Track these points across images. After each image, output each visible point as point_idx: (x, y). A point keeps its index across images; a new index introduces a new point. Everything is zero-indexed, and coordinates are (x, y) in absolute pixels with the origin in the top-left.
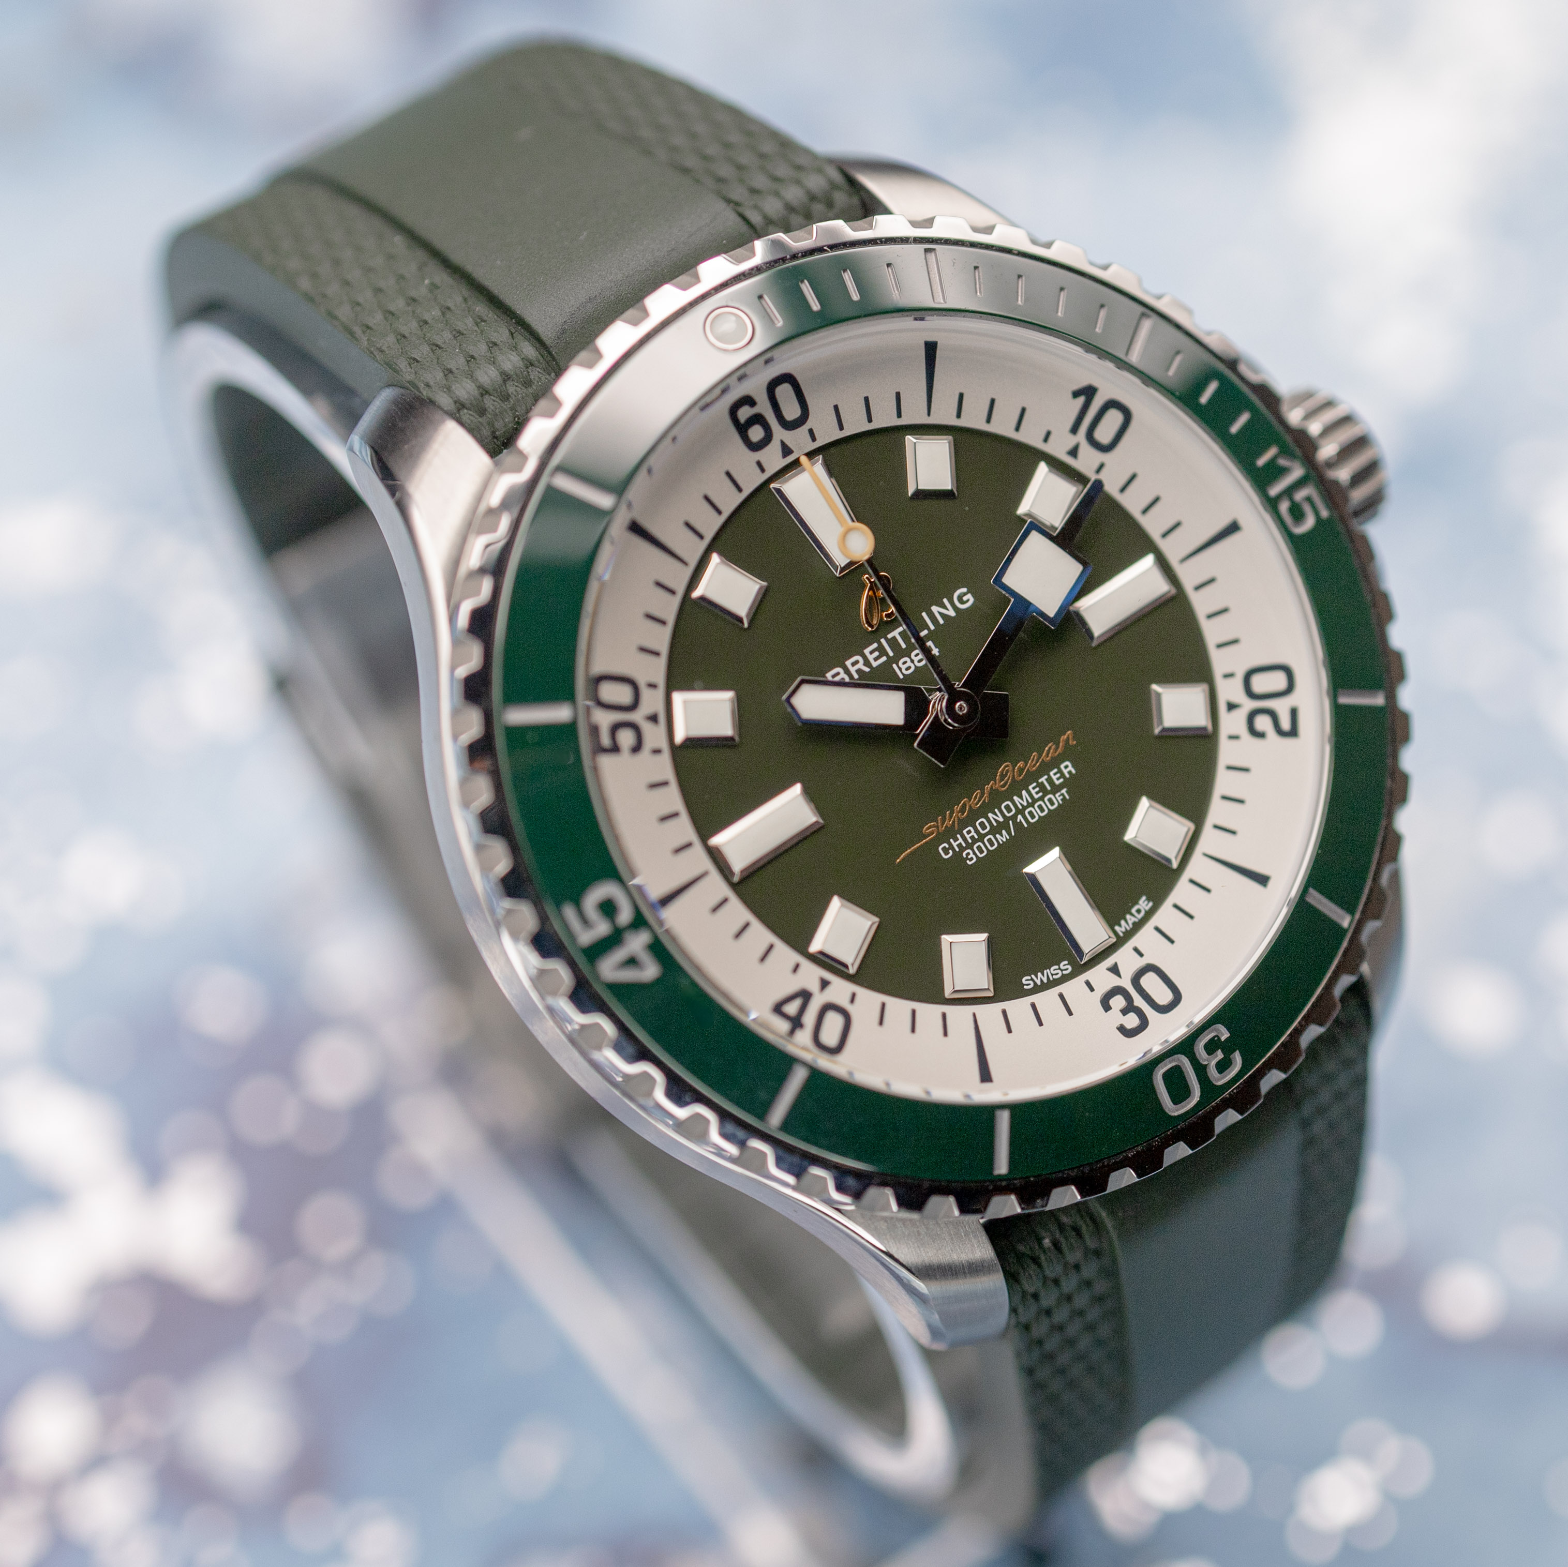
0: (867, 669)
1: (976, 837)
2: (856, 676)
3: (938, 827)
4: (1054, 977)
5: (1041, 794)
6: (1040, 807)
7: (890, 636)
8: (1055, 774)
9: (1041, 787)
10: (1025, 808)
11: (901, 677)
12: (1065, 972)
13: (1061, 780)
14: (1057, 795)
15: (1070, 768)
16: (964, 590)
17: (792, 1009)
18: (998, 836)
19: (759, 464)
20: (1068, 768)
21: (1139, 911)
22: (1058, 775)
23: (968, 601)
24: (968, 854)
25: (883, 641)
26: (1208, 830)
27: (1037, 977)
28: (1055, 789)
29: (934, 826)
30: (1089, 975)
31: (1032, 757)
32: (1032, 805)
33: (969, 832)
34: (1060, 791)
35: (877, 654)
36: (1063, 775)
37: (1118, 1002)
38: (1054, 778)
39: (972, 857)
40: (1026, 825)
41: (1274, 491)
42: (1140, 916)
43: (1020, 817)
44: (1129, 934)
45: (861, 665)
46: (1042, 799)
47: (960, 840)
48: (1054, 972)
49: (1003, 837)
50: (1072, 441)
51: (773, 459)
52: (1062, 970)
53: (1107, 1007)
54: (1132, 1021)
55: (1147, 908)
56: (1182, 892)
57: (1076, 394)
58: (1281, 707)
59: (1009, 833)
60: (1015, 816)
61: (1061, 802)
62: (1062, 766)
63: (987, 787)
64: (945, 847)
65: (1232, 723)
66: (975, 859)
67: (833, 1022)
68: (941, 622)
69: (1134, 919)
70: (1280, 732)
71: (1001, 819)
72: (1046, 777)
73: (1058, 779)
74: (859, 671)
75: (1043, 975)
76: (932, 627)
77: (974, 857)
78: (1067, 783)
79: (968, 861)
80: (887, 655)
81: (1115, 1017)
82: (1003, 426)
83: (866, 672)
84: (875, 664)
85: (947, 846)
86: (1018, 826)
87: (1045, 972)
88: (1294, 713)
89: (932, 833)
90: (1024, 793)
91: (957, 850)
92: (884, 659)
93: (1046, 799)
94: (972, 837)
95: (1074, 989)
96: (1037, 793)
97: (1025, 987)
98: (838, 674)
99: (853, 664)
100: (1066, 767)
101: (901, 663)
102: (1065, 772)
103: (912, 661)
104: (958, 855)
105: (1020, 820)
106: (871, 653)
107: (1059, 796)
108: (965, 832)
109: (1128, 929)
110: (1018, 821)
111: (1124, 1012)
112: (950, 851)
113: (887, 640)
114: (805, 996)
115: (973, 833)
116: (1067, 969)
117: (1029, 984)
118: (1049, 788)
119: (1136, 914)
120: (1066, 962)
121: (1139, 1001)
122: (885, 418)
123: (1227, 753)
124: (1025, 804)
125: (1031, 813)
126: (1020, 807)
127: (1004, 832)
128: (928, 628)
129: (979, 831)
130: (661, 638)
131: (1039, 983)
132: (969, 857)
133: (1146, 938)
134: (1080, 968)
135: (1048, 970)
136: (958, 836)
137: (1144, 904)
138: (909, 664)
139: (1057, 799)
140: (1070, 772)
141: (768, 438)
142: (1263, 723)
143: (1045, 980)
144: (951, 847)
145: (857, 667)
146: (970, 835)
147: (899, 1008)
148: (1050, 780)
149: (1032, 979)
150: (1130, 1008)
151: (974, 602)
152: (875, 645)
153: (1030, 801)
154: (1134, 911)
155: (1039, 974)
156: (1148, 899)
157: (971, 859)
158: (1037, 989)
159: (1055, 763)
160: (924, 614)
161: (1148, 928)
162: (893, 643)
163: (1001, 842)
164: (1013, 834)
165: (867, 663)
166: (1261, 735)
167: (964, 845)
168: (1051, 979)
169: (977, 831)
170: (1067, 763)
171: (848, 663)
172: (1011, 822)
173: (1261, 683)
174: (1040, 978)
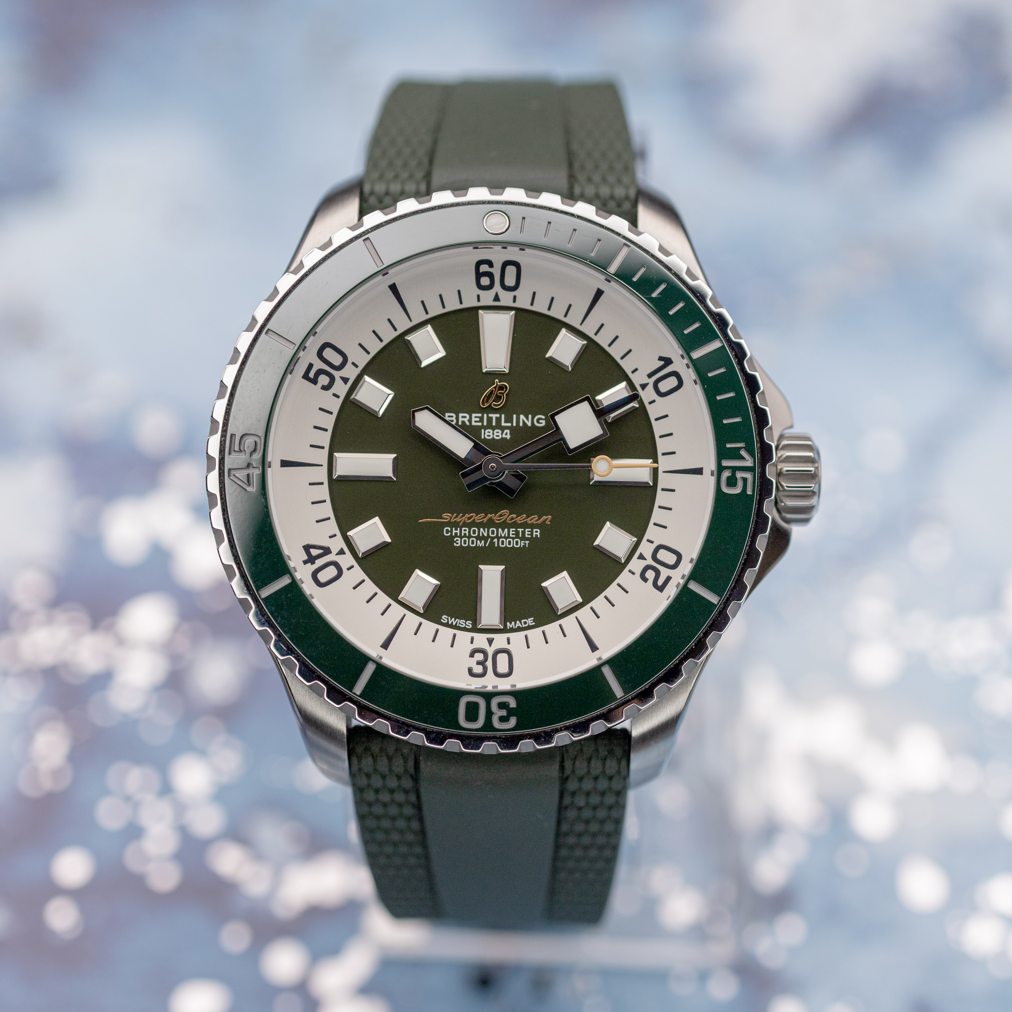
0: (468, 423)
1: (467, 535)
2: (460, 423)
3: (451, 518)
4: (460, 625)
5: (514, 536)
6: (510, 542)
7: (490, 415)
8: (528, 531)
9: (517, 533)
10: (501, 537)
11: (483, 437)
12: (467, 626)
13: (530, 536)
14: (522, 542)
15: (538, 534)
16: (543, 417)
17: (314, 552)
18: (478, 541)
19: (478, 296)
20: (537, 533)
21: (525, 623)
22: (530, 533)
23: (541, 423)
24: (458, 540)
25: (485, 415)
26: (587, 608)
27: (451, 619)
28: (523, 538)
29: (449, 516)
30: (476, 635)
31: (522, 516)
32: (506, 538)
33: (465, 530)
34: (525, 541)
35: (478, 419)
36: (532, 534)
37: (479, 657)
38: (527, 533)
39: (458, 542)
40: (496, 546)
41: (725, 463)
42: (524, 626)
43: (496, 540)
44: (512, 630)
45: (466, 420)
46: (513, 538)
47: (458, 531)
48: (461, 623)
49: (481, 544)
50: (646, 380)
51: (487, 298)
52: (466, 625)
53: (472, 655)
54: (478, 669)
55: (530, 624)
56: (552, 629)
57: (661, 359)
58: (665, 573)
59: (485, 543)
60: (494, 538)
61: (522, 546)
62: (534, 530)
63: (489, 516)
64: (448, 529)
65: (636, 565)
66: (459, 545)
67: (331, 572)
68: (521, 424)
69: (520, 625)
70: (655, 584)
71: (486, 535)
72: (523, 530)
73: (528, 535)
74: (463, 422)
75: (455, 621)
76: (514, 424)
77: (459, 543)
78: (531, 539)
79: (455, 544)
80: (483, 423)
81: (472, 663)
82: (616, 352)
83: (466, 424)
84: (473, 424)
85: (450, 530)
86: (492, 543)
87: (457, 620)
88: (669, 579)
89: (446, 519)
90: (506, 530)
91: (454, 535)
92: (480, 424)
93: (515, 540)
94: (465, 534)
95: (463, 637)
96: (513, 534)
97: (442, 620)
98: (452, 417)
99: (463, 417)
100: (536, 532)
101: (487, 431)
102: (534, 534)
103: (493, 434)
104: (452, 537)
105: (495, 542)
106: (476, 417)
107: (523, 543)
108: (463, 529)
109: (514, 627)
110: (494, 541)
111: (478, 663)
112: (450, 533)
113: (488, 417)
114: (327, 551)
115: (467, 532)
116: (469, 626)
117: (445, 620)
118: (520, 536)
119: (523, 624)
120: (471, 622)
121: (489, 663)
122: (557, 313)
123: (624, 578)
124: (503, 535)
125: (503, 542)
126: (499, 535)
127: (483, 542)
128: (512, 424)
129: (470, 533)
130: (375, 347)
131: (450, 623)
132: (457, 542)
133: (517, 638)
134: (475, 629)
135: (459, 620)
136: (459, 529)
137: (530, 621)
138: (491, 434)
139: (521, 544)
140: (536, 535)
141: (491, 286)
142: (650, 575)
143: (454, 624)
144: (451, 531)
145: (463, 419)
146: (465, 532)
147: (370, 587)
148: (523, 533)
149: (448, 619)
150: (481, 663)
151: (544, 426)
152: (480, 415)
153: (507, 536)
154: (523, 621)
155: (453, 619)
156: (534, 621)
157: (458, 544)
158: (447, 625)
159: (532, 526)
160: (515, 416)
161: (522, 634)
162: (490, 420)
163: (478, 545)
164: (487, 545)
165: (470, 421)
166: (645, 580)
167: (458, 535)
168: (458, 625)
169: (469, 532)
170: (538, 530)
171: (461, 415)
172: (490, 539)
173: (663, 555)
174: (453, 621)
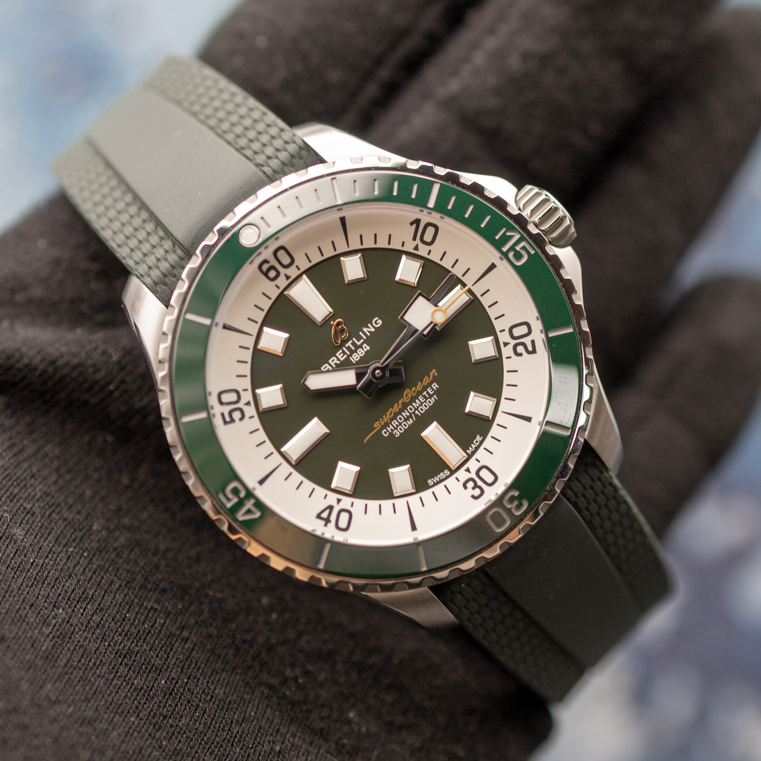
0: (339, 362)
2: (334, 366)
3: (380, 424)
4: (442, 477)
6: (425, 406)
7: (347, 346)
8: (430, 390)
10: (418, 407)
11: (354, 362)
12: (447, 475)
13: (433, 392)
14: (432, 399)
15: (436, 386)
16: (377, 318)
17: (325, 515)
19: (276, 286)
20: (435, 386)
21: (477, 442)
22: (431, 390)
23: (379, 323)
25: (344, 348)
26: (503, 401)
28: (431, 396)
30: (457, 475)
32: (421, 405)
35: (342, 354)
36: (433, 389)
37: (470, 484)
39: (397, 433)
41: (505, 249)
42: (478, 444)
43: (417, 412)
44: (473, 453)
45: (336, 361)
46: (425, 402)
47: (391, 427)
48: (442, 475)
49: (411, 422)
50: (414, 244)
51: (282, 282)
52: (445, 474)
53: (465, 487)
54: (477, 492)
55: (480, 440)
56: (495, 431)
57: (412, 224)
58: (527, 341)
62: (433, 386)
63: (400, 402)
65: (507, 351)
66: (399, 434)
67: (344, 517)
68: (369, 334)
69: (475, 446)
70: (528, 352)
71: (408, 414)
72: (426, 392)
73: (431, 392)
74: (335, 364)
76: (365, 338)
78: (436, 392)
80: (346, 354)
81: (470, 491)
82: (382, 243)
84: (342, 359)
86: (416, 416)
87: (438, 476)
88: (533, 342)
89: (378, 426)
90: (417, 401)
92: (346, 356)
93: (427, 401)
94: (396, 425)
95: (451, 482)
96: (423, 400)
97: (430, 484)
99: (332, 361)
100: (434, 386)
101: (353, 356)
102: (434, 388)
103: (358, 354)
104: (391, 434)
106: (340, 354)
108: (393, 423)
109: (473, 450)
111: (473, 488)
113: (346, 348)
114: (331, 508)
115: (397, 423)
116: (447, 473)
118: (428, 396)
119: (476, 443)
120: (447, 470)
121: (479, 483)
122: (329, 253)
123: (507, 365)
124: (418, 405)
125: (421, 409)
126: (416, 407)
127: (410, 420)
128: (363, 339)
130: (246, 369)
131: (435, 481)
133: (481, 454)
134: (453, 472)
137: (479, 438)
138: (357, 356)
139: (432, 400)
140: (436, 388)
141: (278, 274)
142: (520, 349)
143: (438, 480)
144: (388, 431)
145: (334, 362)
147: (373, 504)
148: (428, 393)
149: (432, 481)
150: (476, 486)
151: (382, 323)
152: (341, 351)
153: (420, 404)
154: (474, 442)
155: (435, 478)
156: (480, 436)
157: (397, 434)
158: (435, 484)
159: (429, 385)
160: (361, 333)
161: (481, 449)
162: (349, 348)
164: (415, 419)
165: (338, 359)
166: (521, 355)
168: (441, 479)
169: (398, 421)
170: (435, 384)
171: (330, 361)
173: (517, 332)
174: (436, 479)
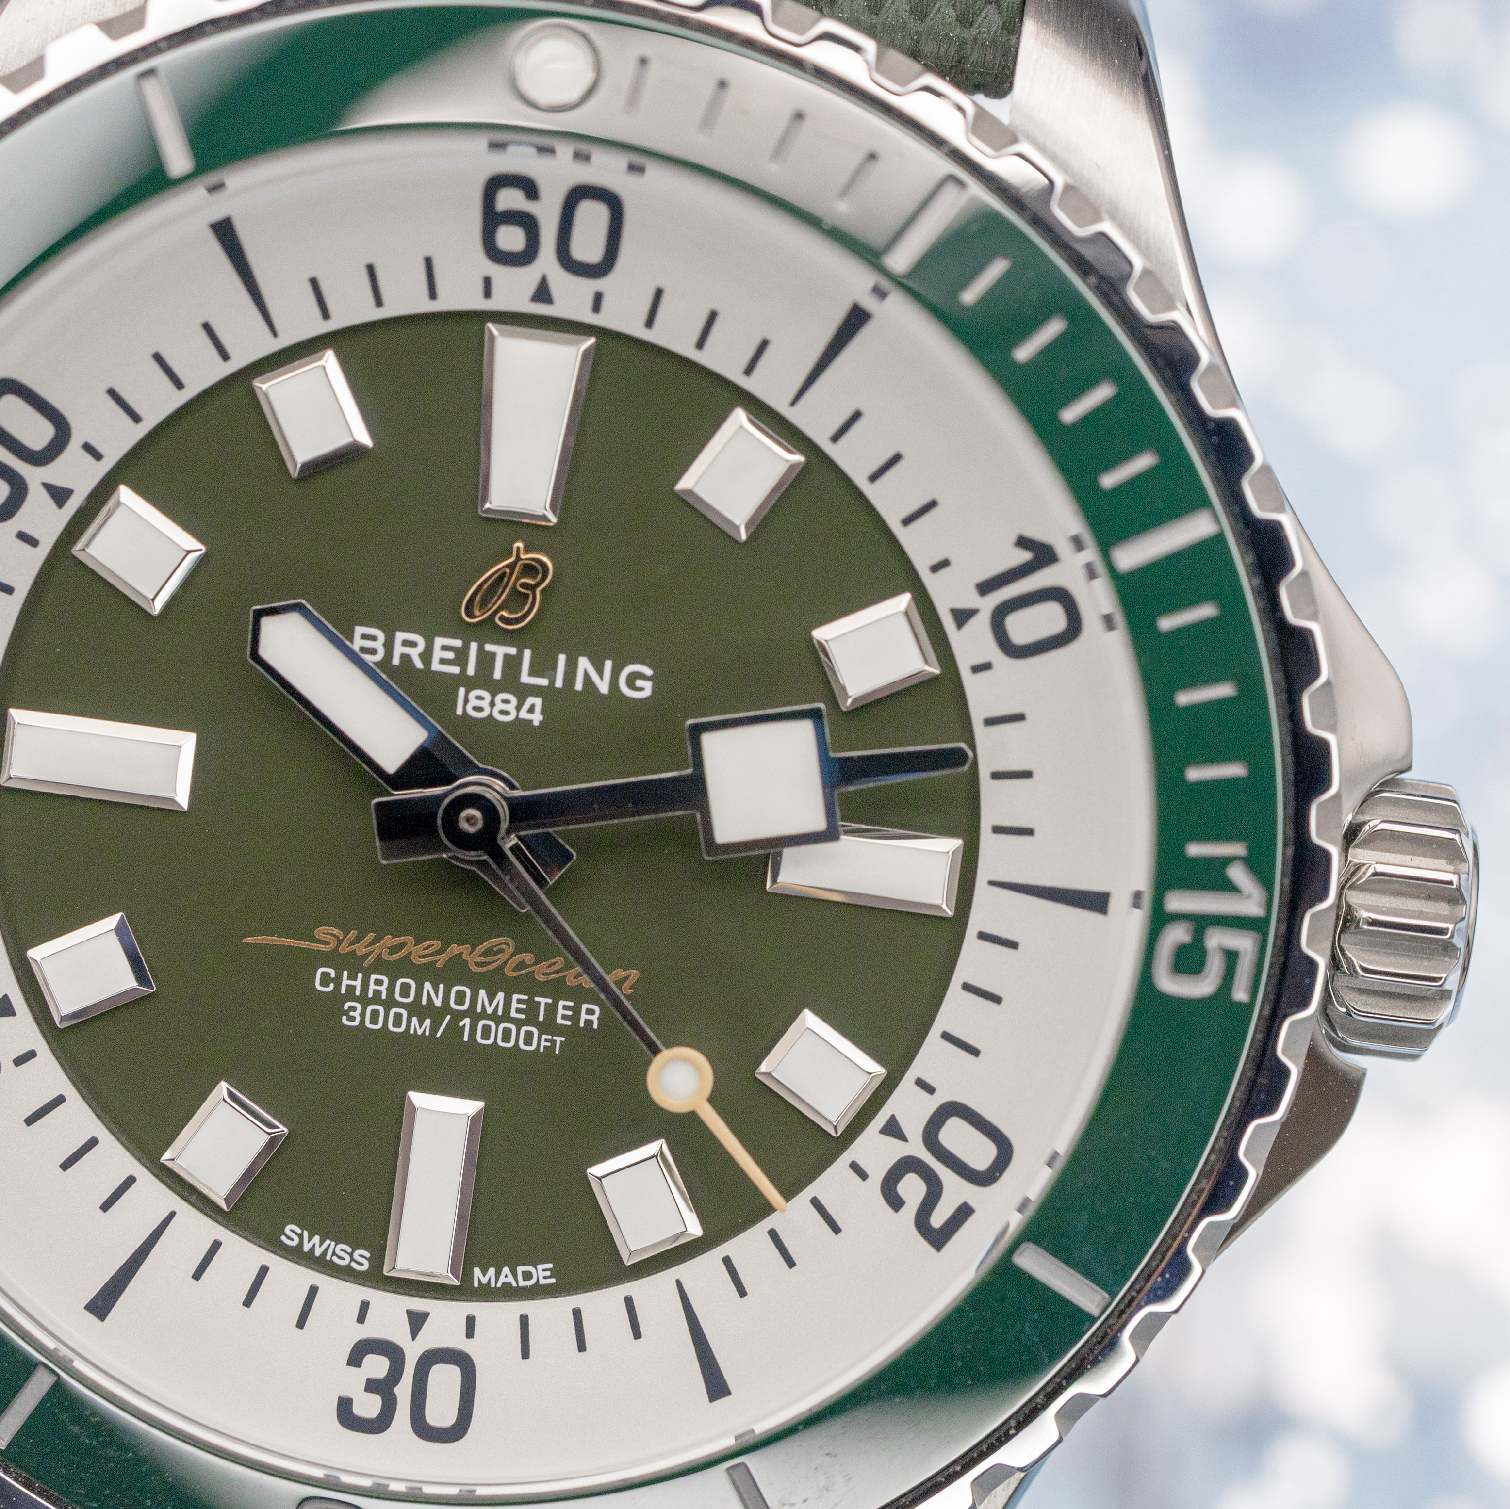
0: (419, 664)
1: (384, 996)
2: (394, 662)
3: (340, 942)
4: (335, 1259)
5: (523, 1016)
7: (489, 647)
9: (532, 1009)
10: (484, 1015)
11: (459, 712)
12: (353, 1265)
13: (569, 1023)
14: (544, 1037)
15: (595, 1018)
16: (648, 672)
18: (415, 1020)
19: (488, 282)
21: (527, 1276)
23: (641, 689)
24: (353, 1009)
25: (474, 646)
26: (713, 1257)
27: (310, 1240)
28: (549, 1026)
29: (334, 935)
30: (377, 1298)
31: (553, 961)
32: (498, 1020)
33: (379, 982)
34: (553, 1035)
35: (450, 655)
36: (575, 1018)
37: (377, 1366)
38: (561, 1011)
40: (466, 1039)
41: (1175, 902)
42: (522, 1283)
43: (467, 1021)
44: (487, 1294)
45: (414, 653)
46: (519, 1023)
47: (358, 983)
48: (340, 1253)
49: (422, 1028)
50: (970, 599)
51: (514, 289)
52: (352, 1259)
53: (355, 1358)
54: (368, 1407)
55: (542, 1282)
56: (603, 1305)
57: (1023, 543)
58: (955, 1191)
59: (434, 1028)
60: (462, 1015)
61: (542, 1050)
62: (585, 1007)
63: (455, 949)
64: (329, 974)
65: (875, 1150)
66: (356, 1023)
68: (579, 686)
69: (511, 1279)
70: (921, 1223)
71: (438, 1003)
72: (550, 1001)
73: (564, 1017)
74: (405, 658)
75: (322, 1244)
76: (559, 684)
77: (358, 1019)
78: (572, 1032)
79: (344, 1018)
80: (464, 667)
81: (353, 1381)
82: (889, 501)
83: (415, 666)
84: (436, 666)
85: (333, 975)
86: (455, 1030)
87: (328, 1242)
88: (962, 1214)
89: (326, 943)
90: (501, 996)
91: (343, 991)
92: (455, 670)
93: (524, 1029)
94: (377, 993)
95: (340, 1298)
96: (518, 1011)
97: (283, 1238)
98: (374, 638)
99: (406, 643)
100: (590, 1012)
101: (473, 694)
102: (584, 1016)
103: (492, 704)
104: (336, 1000)
105: (464, 1025)
106: (444, 648)
107: (546, 1040)
108: (373, 977)
109: (493, 1285)
110: (461, 1024)
111: (372, 1386)
112: (332, 985)
113: (481, 648)
115: (383, 989)
116: (361, 1264)
117: (292, 1240)
118: (541, 1018)
119: (520, 1277)
120: (367, 1254)
121: (403, 1391)
122: (723, 359)
123: (833, 1183)
124: (490, 1011)
125: (486, 1030)
126: (479, 1010)
127: (427, 1022)
128: (552, 680)
129: (394, 992)
130: (158, 403)
131: (307, 1247)
132: (351, 1014)
133: (498, 1319)
134: (375, 1277)
135: (333, 1244)
136: (360, 975)
137: (542, 1273)
138: (485, 704)
139: (541, 1042)
140: (589, 1023)
141: (527, 258)
142: (912, 1188)
143: (318, 1252)
144: (338, 981)
145: (407, 650)
146: (378, 987)
147: (79, 1119)
148: (551, 1010)
149: (301, 1236)
150: (384, 1387)
151: (648, 699)
152: (458, 643)
153: (500, 1013)
154: (520, 1269)
155: (317, 1239)
156: (554, 1273)
157: (353, 1019)
158: (297, 1255)
159: (579, 996)
160: (562, 658)
161: (514, 1309)
162: (486, 660)
163: (412, 1032)
164: (438, 1035)
165: (426, 656)
166: (895, 1202)
167: (358, 993)
168: (328, 1258)
169: (391, 990)
170: (596, 1009)
171: (400, 636)
172: (448, 1017)
173: (956, 1136)
174: (314, 1244)
